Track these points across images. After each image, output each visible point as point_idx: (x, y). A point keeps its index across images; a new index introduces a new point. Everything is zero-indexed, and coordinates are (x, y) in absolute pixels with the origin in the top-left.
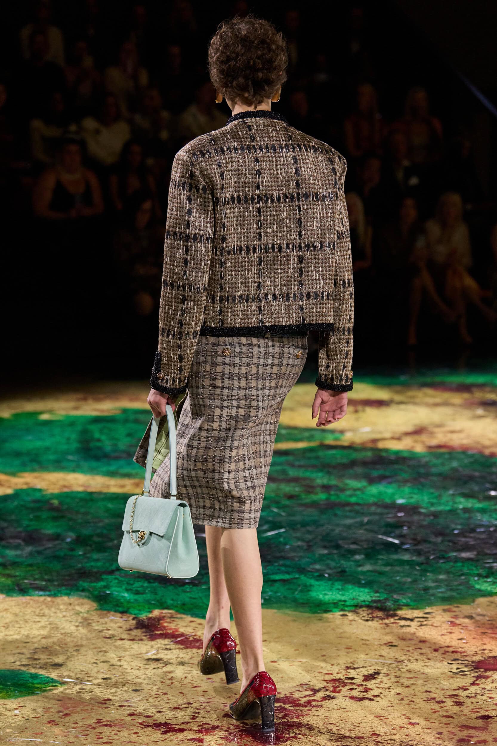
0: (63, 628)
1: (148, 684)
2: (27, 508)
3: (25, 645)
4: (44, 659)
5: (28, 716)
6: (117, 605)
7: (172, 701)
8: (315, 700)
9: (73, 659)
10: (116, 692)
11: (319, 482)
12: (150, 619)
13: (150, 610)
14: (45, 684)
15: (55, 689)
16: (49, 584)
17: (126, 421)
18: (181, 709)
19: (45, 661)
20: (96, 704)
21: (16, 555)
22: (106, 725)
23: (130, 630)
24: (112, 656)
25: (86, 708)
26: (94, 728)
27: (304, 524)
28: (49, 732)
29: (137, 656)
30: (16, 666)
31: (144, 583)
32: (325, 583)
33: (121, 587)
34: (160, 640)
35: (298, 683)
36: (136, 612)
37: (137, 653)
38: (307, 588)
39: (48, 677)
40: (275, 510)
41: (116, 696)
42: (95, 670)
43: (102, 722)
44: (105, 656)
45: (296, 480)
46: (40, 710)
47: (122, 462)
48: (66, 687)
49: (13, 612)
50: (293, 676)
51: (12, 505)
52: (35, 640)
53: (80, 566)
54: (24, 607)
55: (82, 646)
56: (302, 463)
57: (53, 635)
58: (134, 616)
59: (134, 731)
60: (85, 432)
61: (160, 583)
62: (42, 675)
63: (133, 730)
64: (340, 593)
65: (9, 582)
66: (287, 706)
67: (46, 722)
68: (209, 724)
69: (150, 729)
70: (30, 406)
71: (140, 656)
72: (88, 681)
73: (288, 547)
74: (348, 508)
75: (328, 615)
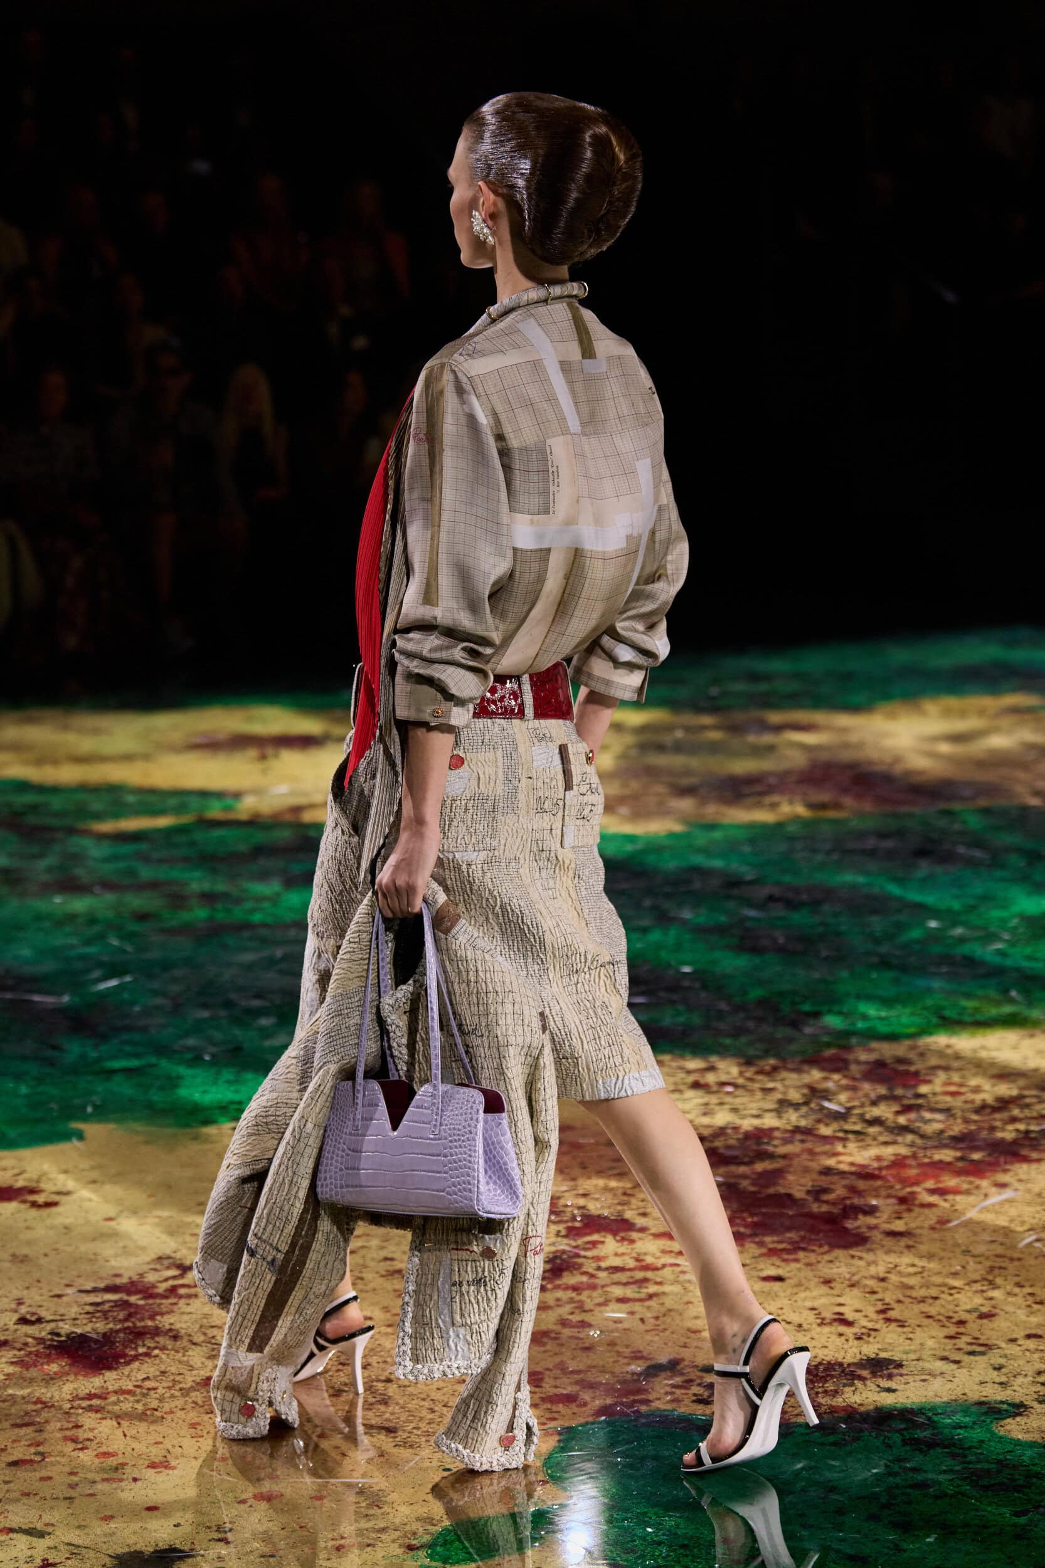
8: (183, 1286)
11: (195, 887)
27: (166, 966)
32: (204, 1071)
35: (154, 1256)
38: (173, 1082)
40: (115, 942)
45: (153, 885)
50: (145, 1245)
56: (165, 854)
64: (232, 1088)
66: (133, 1299)
73: (137, 1009)
74: (246, 934)
75: (210, 1130)
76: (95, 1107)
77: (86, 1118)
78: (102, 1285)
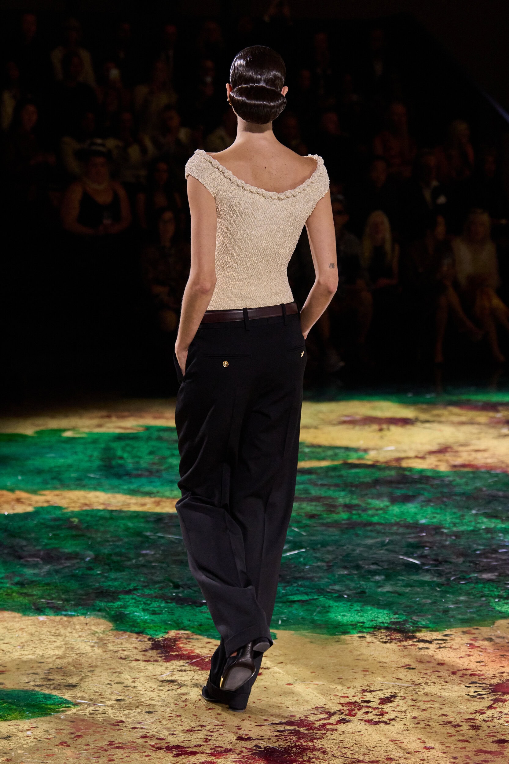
0: (78, 649)
1: (161, 706)
2: (47, 527)
3: (39, 665)
4: (58, 680)
5: (40, 737)
6: (133, 626)
7: (185, 724)
8: (330, 724)
9: (87, 680)
10: (129, 714)
11: (341, 501)
12: (166, 639)
13: (167, 631)
14: (58, 705)
15: (68, 710)
16: (66, 603)
17: (149, 439)
18: (194, 731)
19: (59, 681)
20: (109, 726)
21: (34, 574)
22: (118, 748)
23: (146, 651)
24: (127, 678)
25: (98, 729)
26: (106, 750)
27: (324, 544)
28: (61, 754)
29: (152, 677)
30: (30, 686)
31: (161, 603)
32: (344, 604)
33: (138, 607)
34: (176, 661)
35: (313, 706)
36: (152, 632)
37: (152, 674)
38: (326, 609)
39: (61, 698)
40: (296, 530)
41: (128, 718)
42: (109, 691)
43: (114, 745)
44: (120, 677)
45: (318, 499)
46: (52, 731)
47: (144, 480)
48: (79, 708)
49: (29, 632)
50: (308, 699)
51: (31, 523)
52: (49, 660)
53: (97, 585)
54: (40, 627)
55: (96, 666)
56: (325, 482)
57: (68, 655)
58: (150, 636)
59: (146, 754)
60: (107, 449)
61: (177, 603)
62: (55, 696)
63: (145, 752)
64: (359, 614)
65: (26, 601)
67: (58, 744)
68: (222, 747)
69: (162, 751)
70: (53, 424)
71: (155, 677)
72: (101, 702)
73: (307, 567)
74: (369, 528)
75: (346, 637)
76: (283, 621)
77: (277, 628)
78: (284, 721)
